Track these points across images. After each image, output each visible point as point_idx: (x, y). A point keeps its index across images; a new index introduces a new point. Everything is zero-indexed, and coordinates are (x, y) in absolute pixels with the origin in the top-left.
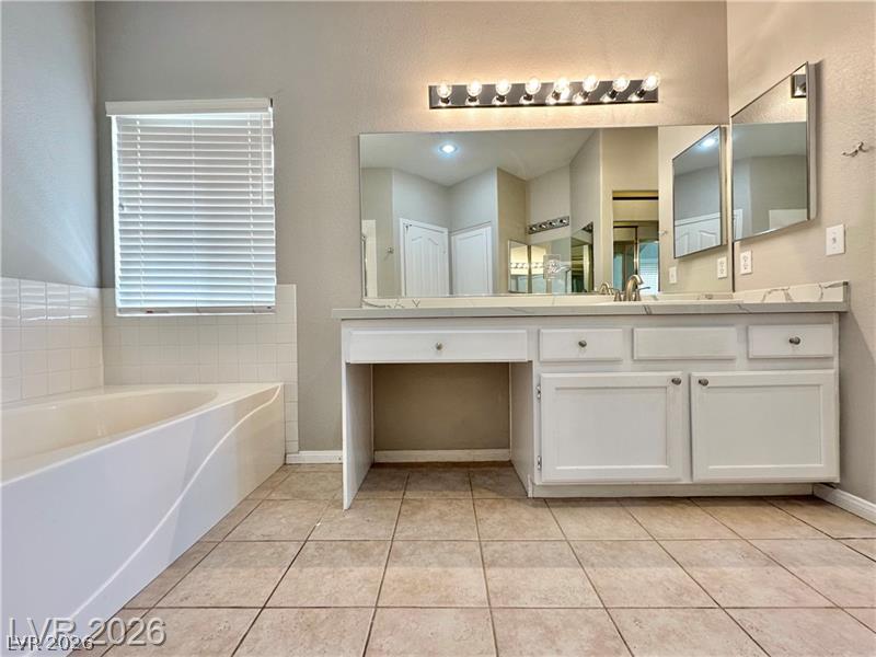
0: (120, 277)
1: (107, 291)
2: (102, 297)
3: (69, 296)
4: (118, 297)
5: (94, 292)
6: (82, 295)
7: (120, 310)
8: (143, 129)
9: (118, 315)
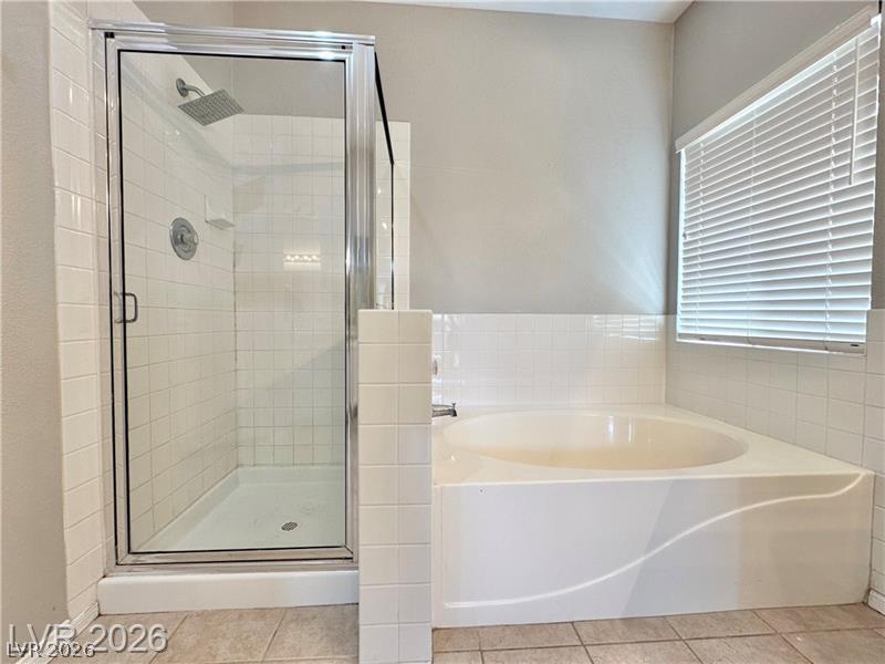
0: (682, 304)
1: (671, 317)
2: (667, 321)
3: (639, 322)
4: (679, 323)
5: (660, 319)
6: (650, 321)
7: (681, 336)
8: (705, 149)
9: (678, 340)
